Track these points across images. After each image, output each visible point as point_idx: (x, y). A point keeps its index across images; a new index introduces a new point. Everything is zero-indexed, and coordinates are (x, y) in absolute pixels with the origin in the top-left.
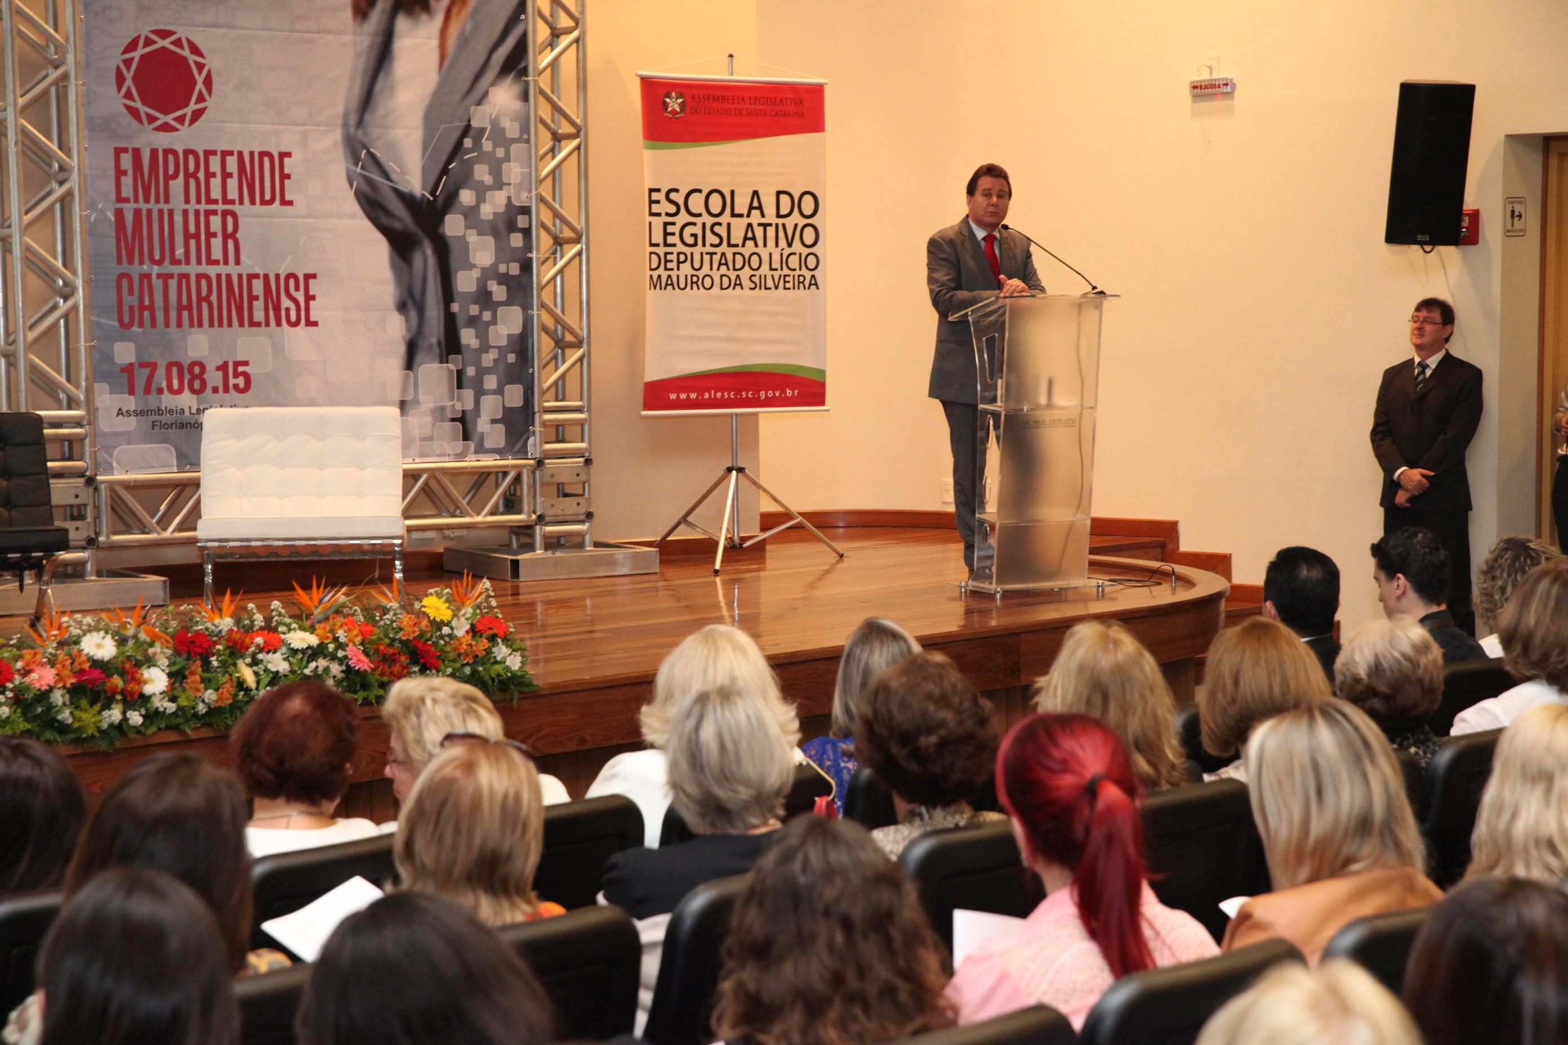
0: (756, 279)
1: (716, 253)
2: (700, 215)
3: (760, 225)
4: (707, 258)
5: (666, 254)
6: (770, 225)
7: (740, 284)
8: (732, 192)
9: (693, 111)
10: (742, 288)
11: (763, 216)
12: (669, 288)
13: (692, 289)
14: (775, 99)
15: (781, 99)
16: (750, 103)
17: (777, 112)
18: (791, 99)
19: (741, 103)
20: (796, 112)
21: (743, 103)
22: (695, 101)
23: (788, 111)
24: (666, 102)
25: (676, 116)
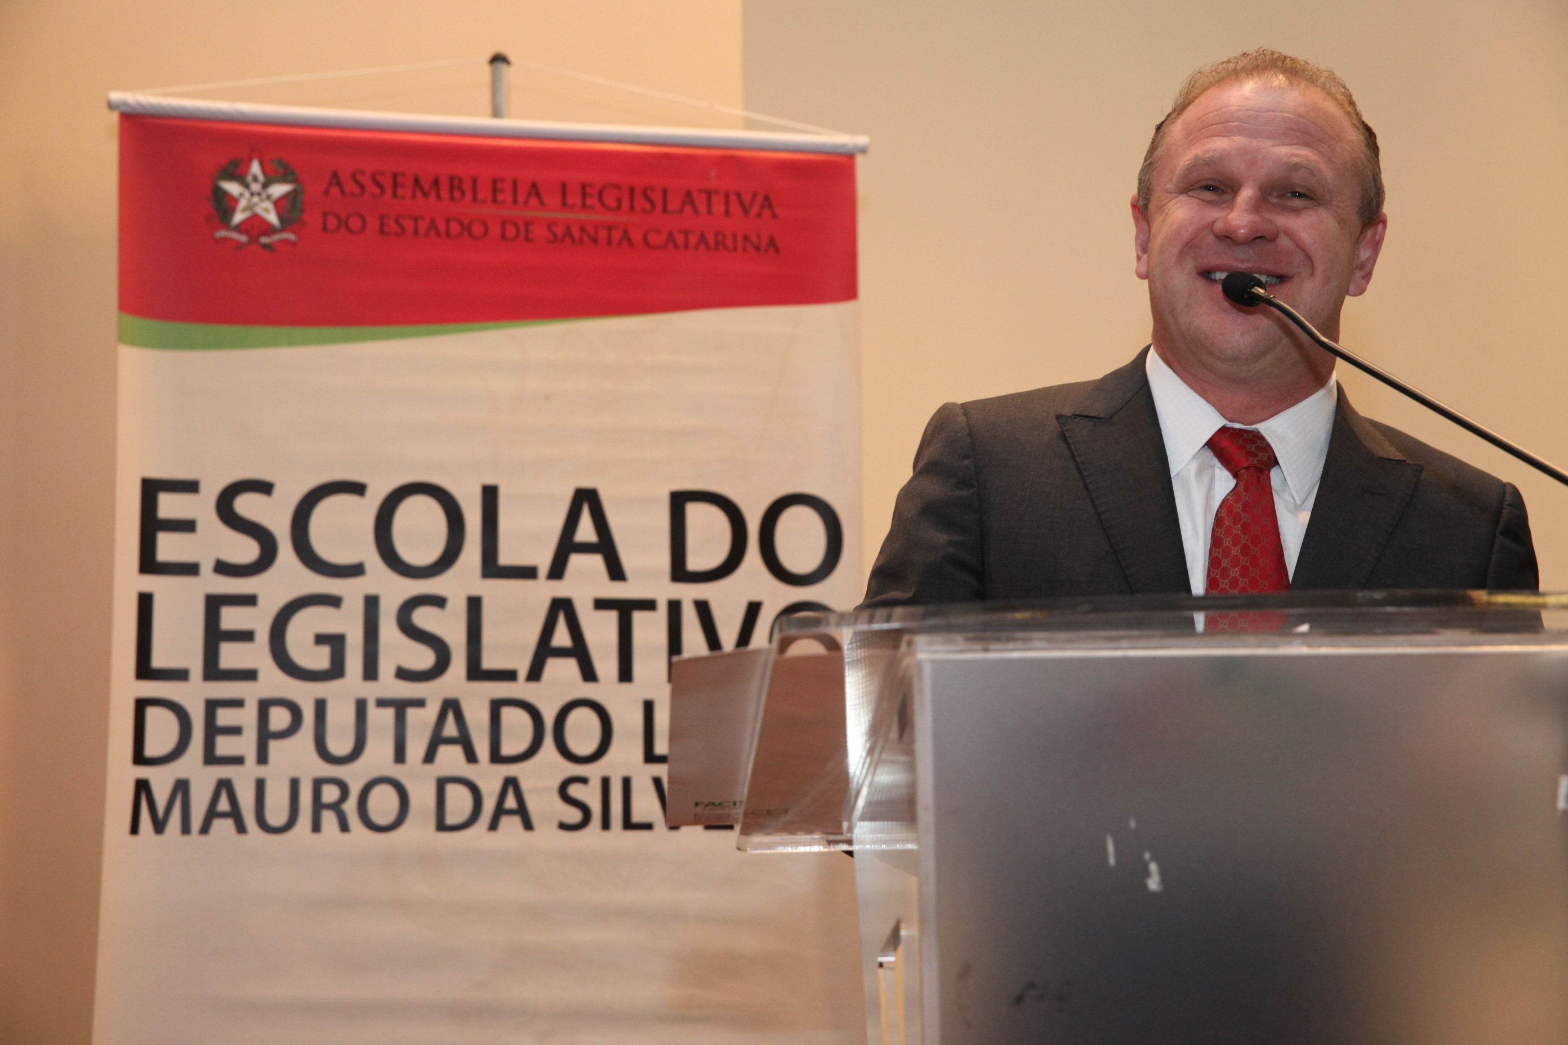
0: (590, 795)
1: (420, 703)
2: (356, 570)
3: (601, 604)
4: (381, 720)
5: (212, 706)
6: (649, 605)
7: (522, 812)
8: (490, 495)
9: (332, 222)
10: (528, 825)
11: (616, 572)
13: (316, 827)
14: (665, 192)
15: (688, 194)
16: (564, 204)
17: (671, 235)
18: (727, 195)
19: (526, 203)
20: (746, 238)
21: (534, 201)
22: (343, 192)
23: (716, 234)
24: (225, 194)
25: (264, 240)
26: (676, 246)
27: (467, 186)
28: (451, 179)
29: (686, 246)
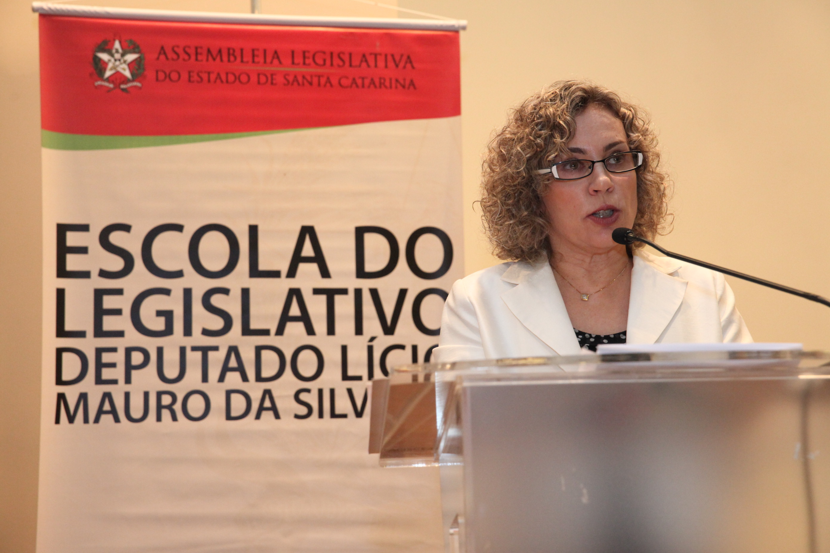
0: (312, 399)
1: (216, 348)
2: (179, 274)
3: (317, 291)
4: (194, 358)
5: (99, 352)
6: (344, 292)
7: (274, 409)
8: (253, 230)
9: (161, 76)
10: (277, 416)
11: (325, 273)
12: (106, 419)
14: (350, 55)
15: (364, 56)
16: (293, 63)
17: (354, 79)
18: (386, 56)
19: (271, 63)
20: (397, 81)
21: (276, 61)
22: (167, 58)
23: (380, 79)
24: (100, 60)
25: (123, 86)
26: (357, 86)
27: (238, 54)
28: (229, 49)
29: (363, 86)
